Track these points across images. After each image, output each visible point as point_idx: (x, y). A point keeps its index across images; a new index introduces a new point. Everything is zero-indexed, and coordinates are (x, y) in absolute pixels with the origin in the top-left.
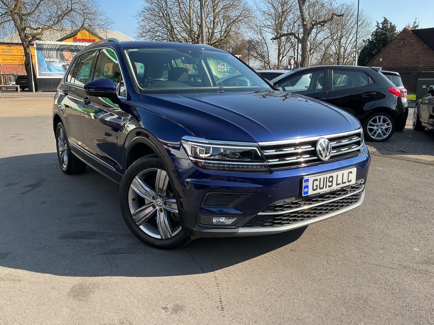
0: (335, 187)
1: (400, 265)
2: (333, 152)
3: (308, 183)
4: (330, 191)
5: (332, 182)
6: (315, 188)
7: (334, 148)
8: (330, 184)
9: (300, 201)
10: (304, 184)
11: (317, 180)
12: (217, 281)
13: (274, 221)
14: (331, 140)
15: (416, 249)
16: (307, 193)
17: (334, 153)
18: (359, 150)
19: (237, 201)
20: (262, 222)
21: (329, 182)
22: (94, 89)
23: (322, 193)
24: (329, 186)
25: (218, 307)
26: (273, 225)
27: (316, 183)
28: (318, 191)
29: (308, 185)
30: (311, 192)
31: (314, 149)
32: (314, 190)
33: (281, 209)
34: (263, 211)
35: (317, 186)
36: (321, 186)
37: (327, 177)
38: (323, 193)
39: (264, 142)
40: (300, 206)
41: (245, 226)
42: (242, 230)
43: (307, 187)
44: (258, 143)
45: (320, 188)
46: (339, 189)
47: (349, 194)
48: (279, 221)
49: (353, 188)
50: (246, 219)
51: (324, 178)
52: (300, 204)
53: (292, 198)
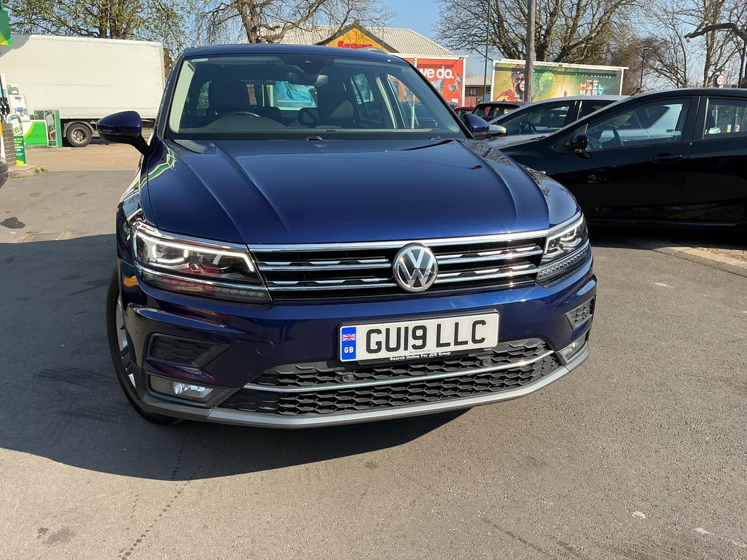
0: (431, 349)
3: (352, 336)
4: (418, 356)
5: (424, 337)
6: (374, 346)
8: (419, 343)
9: (342, 371)
10: (343, 338)
11: (378, 332)
12: (174, 500)
13: (280, 404)
15: (639, 514)
16: (353, 355)
18: (534, 276)
19: (205, 356)
20: (256, 402)
21: (415, 337)
23: (394, 359)
24: (415, 347)
26: (278, 411)
27: (375, 338)
28: (383, 354)
29: (355, 341)
30: (362, 354)
31: (389, 265)
32: (369, 350)
33: (292, 381)
34: (255, 382)
35: (379, 344)
36: (393, 344)
37: (407, 329)
38: (397, 359)
39: (262, 244)
40: (342, 381)
41: (223, 405)
42: (217, 414)
43: (353, 344)
44: (248, 245)
45: (389, 349)
46: (444, 354)
47: (486, 367)
48: (293, 406)
50: (223, 393)
51: (399, 330)
52: (341, 378)
53: (319, 363)
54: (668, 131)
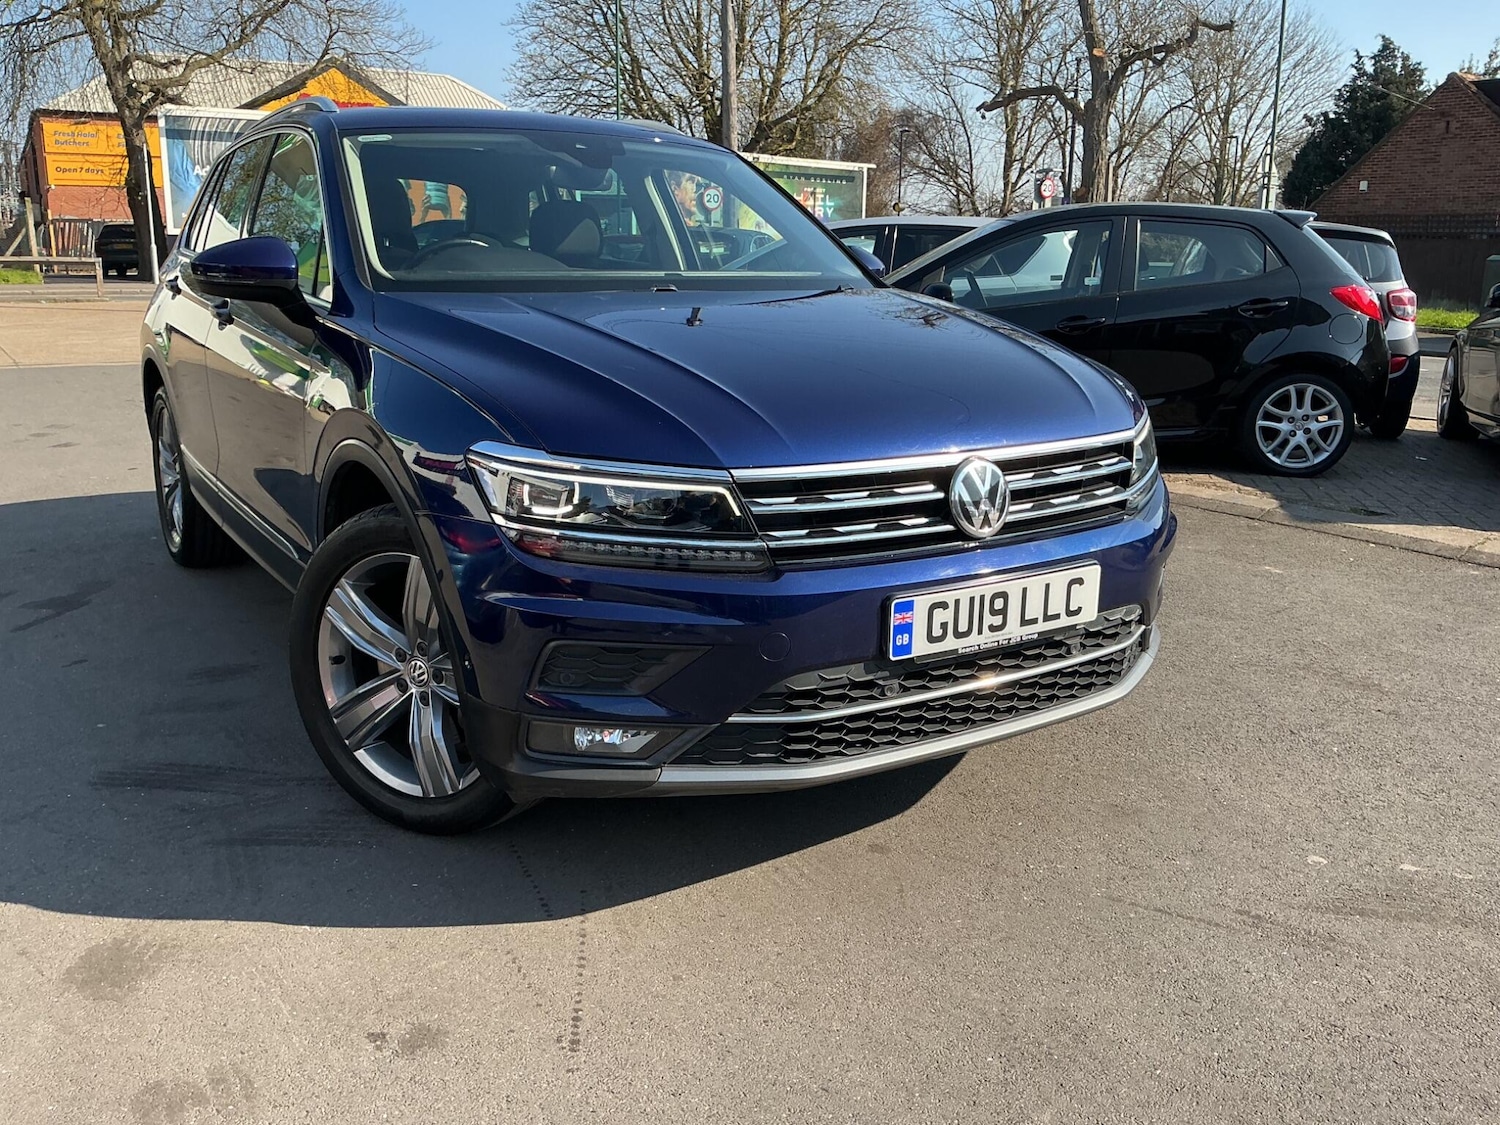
0: (1015, 632)
1: (1240, 913)
2: (1013, 508)
3: (908, 615)
4: (996, 644)
5: (1004, 612)
6: (937, 632)
7: (1018, 495)
8: (997, 620)
9: (884, 679)
10: (895, 619)
11: (944, 605)
12: (584, 948)
13: (789, 744)
14: (1008, 466)
15: (1317, 859)
16: (907, 648)
17: (1022, 511)
18: (1122, 504)
19: (655, 673)
20: (744, 746)
21: (993, 612)
22: (224, 274)
23: (964, 651)
24: (992, 628)
25: (559, 1040)
26: (782, 758)
27: (940, 616)
28: (950, 644)
29: (911, 624)
30: (921, 648)
31: (940, 495)
32: (931, 639)
33: (811, 702)
34: (747, 711)
35: (944, 626)
36: (963, 627)
37: (982, 598)
38: (968, 650)
39: (753, 467)
40: (883, 696)
41: (682, 760)
42: (674, 776)
43: (907, 628)
44: (732, 471)
45: (958, 635)
46: (1030, 637)
47: (1075, 657)
48: (807, 746)
49: (1093, 636)
50: (687, 736)
51: (972, 599)
52: (883, 691)
53: (853, 667)
54: (1054, 278)
